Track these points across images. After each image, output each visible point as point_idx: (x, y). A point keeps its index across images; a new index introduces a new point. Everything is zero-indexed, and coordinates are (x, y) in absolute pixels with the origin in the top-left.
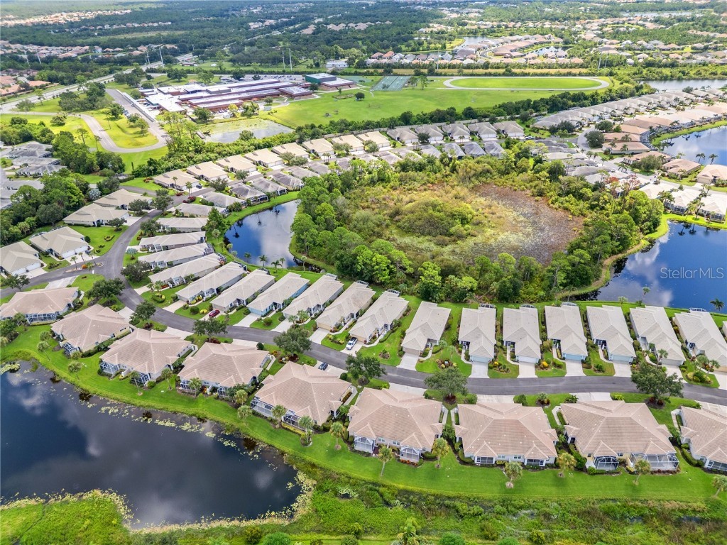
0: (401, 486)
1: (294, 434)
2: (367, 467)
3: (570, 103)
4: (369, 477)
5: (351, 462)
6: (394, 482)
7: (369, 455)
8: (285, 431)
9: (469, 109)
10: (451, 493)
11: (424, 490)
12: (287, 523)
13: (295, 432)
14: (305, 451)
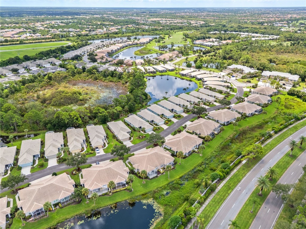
0: (178, 177)
1: (121, 192)
2: (162, 180)
3: (67, 49)
4: (166, 183)
5: (155, 183)
6: (175, 178)
7: (157, 177)
8: (116, 193)
9: (26, 56)
10: (192, 168)
11: (185, 173)
12: (162, 217)
13: (121, 191)
14: (133, 193)
